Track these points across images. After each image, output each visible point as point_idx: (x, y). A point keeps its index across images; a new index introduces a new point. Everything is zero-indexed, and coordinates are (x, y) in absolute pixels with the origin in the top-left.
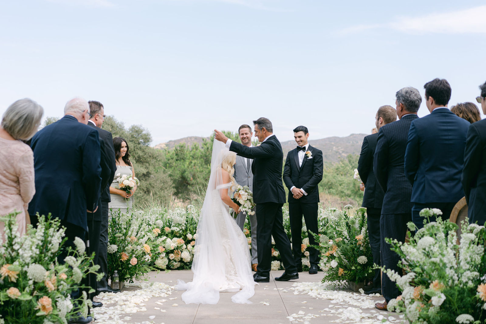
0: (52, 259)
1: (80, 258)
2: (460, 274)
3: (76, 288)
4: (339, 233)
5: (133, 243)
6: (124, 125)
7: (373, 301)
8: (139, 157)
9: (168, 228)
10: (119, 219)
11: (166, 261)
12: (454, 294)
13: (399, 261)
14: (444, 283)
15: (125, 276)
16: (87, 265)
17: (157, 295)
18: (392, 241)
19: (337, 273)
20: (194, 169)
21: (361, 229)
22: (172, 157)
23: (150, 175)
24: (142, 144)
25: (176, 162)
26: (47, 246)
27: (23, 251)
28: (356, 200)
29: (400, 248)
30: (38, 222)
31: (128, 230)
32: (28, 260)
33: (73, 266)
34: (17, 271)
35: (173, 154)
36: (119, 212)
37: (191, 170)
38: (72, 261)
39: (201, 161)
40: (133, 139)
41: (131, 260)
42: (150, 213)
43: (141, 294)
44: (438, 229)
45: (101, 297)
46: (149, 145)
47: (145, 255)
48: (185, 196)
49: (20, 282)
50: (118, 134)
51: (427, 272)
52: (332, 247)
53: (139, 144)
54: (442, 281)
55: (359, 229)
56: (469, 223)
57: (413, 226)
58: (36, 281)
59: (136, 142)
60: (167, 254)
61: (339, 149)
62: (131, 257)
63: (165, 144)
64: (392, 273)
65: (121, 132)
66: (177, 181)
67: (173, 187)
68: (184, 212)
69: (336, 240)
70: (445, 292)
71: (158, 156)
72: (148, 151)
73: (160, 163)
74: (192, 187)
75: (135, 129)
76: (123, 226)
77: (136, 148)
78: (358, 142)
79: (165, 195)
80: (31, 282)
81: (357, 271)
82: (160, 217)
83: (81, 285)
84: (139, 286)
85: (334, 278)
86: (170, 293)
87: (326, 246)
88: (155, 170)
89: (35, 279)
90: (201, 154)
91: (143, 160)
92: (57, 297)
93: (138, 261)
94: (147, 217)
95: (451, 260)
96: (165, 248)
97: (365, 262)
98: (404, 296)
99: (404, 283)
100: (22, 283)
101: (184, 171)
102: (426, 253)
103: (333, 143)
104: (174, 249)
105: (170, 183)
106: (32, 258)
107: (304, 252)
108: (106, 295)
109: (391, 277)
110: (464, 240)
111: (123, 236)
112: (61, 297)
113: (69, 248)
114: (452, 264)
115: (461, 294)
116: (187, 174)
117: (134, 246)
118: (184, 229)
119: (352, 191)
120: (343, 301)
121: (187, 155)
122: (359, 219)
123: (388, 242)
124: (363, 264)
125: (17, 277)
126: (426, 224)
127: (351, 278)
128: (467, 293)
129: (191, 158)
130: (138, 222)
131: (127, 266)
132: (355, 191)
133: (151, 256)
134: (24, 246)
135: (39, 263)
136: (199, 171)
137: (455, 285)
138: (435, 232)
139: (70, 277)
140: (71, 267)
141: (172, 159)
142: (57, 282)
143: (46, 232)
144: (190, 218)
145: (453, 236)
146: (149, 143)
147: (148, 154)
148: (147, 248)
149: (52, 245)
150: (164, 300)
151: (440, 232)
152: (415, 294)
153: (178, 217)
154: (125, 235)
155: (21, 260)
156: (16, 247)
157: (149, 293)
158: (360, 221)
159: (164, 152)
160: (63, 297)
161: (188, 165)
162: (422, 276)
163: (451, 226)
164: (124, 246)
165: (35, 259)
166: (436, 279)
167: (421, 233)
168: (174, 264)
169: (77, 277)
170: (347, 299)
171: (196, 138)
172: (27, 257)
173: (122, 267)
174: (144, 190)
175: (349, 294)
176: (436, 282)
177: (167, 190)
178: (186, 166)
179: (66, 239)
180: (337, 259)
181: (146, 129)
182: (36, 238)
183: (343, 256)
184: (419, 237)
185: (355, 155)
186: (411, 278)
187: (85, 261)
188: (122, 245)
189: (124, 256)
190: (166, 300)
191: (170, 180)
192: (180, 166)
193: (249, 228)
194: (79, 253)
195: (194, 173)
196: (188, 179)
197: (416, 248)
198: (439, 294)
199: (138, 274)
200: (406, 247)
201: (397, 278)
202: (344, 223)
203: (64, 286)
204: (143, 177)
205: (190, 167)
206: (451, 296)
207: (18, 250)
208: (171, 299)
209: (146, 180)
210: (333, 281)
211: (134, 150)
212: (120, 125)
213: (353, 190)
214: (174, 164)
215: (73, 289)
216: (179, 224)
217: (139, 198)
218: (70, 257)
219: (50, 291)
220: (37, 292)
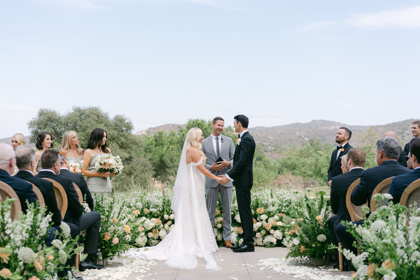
0: (40, 242)
1: (65, 240)
2: (409, 253)
3: (61, 268)
4: (301, 214)
5: (115, 224)
6: (109, 115)
7: (332, 275)
8: (122, 143)
9: (147, 210)
10: (102, 203)
11: (145, 239)
12: (404, 272)
13: (354, 241)
14: (394, 262)
15: (108, 254)
16: (72, 246)
17: (137, 271)
18: (347, 224)
19: (299, 250)
20: (171, 153)
21: (320, 210)
22: (152, 143)
23: (132, 159)
24: (125, 132)
25: (155, 147)
26: (36, 231)
27: (14, 235)
28: (317, 180)
29: (355, 230)
30: (28, 208)
31: (111, 212)
32: (19, 243)
33: (59, 249)
34: (9, 253)
35: (153, 140)
36: (102, 196)
37: (169, 155)
38: (58, 244)
39: (177, 146)
40: (117, 127)
41: (114, 239)
42: (130, 196)
43: (123, 270)
44: (389, 212)
45: (86, 274)
46: (131, 133)
47: (126, 235)
48: (163, 178)
49: (12, 263)
50: (103, 123)
51: (379, 252)
52: (294, 227)
53: (122, 131)
54: (393, 260)
55: (318, 210)
56: (417, 207)
57: (368, 209)
58: (26, 262)
59: (119, 130)
60: (146, 233)
61: (302, 134)
62: (113, 236)
63: (146, 131)
64: (348, 253)
65: (106, 121)
66: (157, 164)
67: (153, 170)
68: (162, 195)
69: (298, 220)
70: (395, 271)
71: (139, 142)
72: (130, 137)
73: (141, 148)
74: (170, 169)
75: (118, 118)
76: (106, 209)
77: (119, 135)
78: (318, 128)
79: (146, 177)
80: (21, 263)
81: (317, 248)
82: (140, 199)
83: (66, 265)
84: (121, 263)
85: (296, 255)
86: (148, 269)
87: (288, 226)
88: (137, 154)
89: (24, 260)
90: (178, 140)
91: (126, 146)
92: (45, 276)
93: (119, 241)
94: (128, 200)
95: (401, 241)
96: (144, 227)
97: (324, 240)
98: (358, 274)
99: (358, 262)
100: (13, 264)
101: (163, 156)
102: (379, 234)
103: (296, 129)
104: (153, 228)
105: (150, 166)
106: (22, 241)
107: (270, 230)
108: (91, 272)
109: (347, 256)
110: (412, 222)
111: (106, 218)
112: (49, 277)
113: (55, 231)
114: (402, 245)
115: (411, 271)
116: (165, 158)
117: (116, 226)
118: (161, 210)
119: (313, 172)
120: (304, 275)
121: (165, 141)
122: (319, 200)
123: (344, 224)
124: (322, 242)
125: (8, 259)
126: (378, 208)
127: (311, 254)
128: (416, 272)
129: (169, 143)
130: (119, 205)
131: (109, 245)
132: (317, 171)
133: (131, 235)
134: (15, 231)
135: (28, 247)
136: (176, 155)
137: (405, 263)
138: (387, 215)
139: (57, 258)
140: (57, 249)
141: (152, 144)
142: (45, 263)
143: (35, 218)
144: (166, 200)
145: (403, 218)
146: (131, 131)
147: (130, 140)
148: (128, 228)
149: (40, 230)
150: (143, 276)
151: (391, 215)
152: (369, 272)
153: (156, 200)
154: (108, 217)
155: (12, 244)
156: (8, 232)
157: (130, 269)
158: (319, 203)
159: (145, 139)
160: (51, 276)
161: (166, 150)
162: (375, 255)
163: (401, 209)
164: (106, 227)
165: (25, 242)
166: (387, 258)
167: (374, 216)
168: (153, 242)
169: (63, 259)
170: (309, 274)
171: (173, 125)
172: (18, 241)
173: (105, 246)
174: (126, 173)
175: (310, 269)
176: (387, 261)
177: (148, 173)
178: (164, 151)
179: (53, 223)
180: (298, 237)
181: (128, 118)
182: (26, 224)
183: (304, 234)
184: (372, 220)
185: (316, 139)
186: (365, 257)
187: (70, 243)
188: (105, 226)
189: (107, 236)
190: (145, 276)
191: (150, 164)
192: (159, 151)
193: (219, 209)
194: (64, 236)
195: (172, 157)
196: (166, 163)
197: (369, 230)
198: (390, 272)
199: (120, 252)
200: (360, 229)
201: (352, 257)
202: (305, 205)
203: (51, 266)
204: (126, 161)
205: (168, 151)
206: (402, 274)
207: (10, 234)
208: (149, 275)
209: (128, 164)
210: (295, 257)
211: (118, 137)
212: (105, 115)
213: (315, 171)
214: (154, 149)
215: (59, 269)
216: (156, 206)
217: (122, 180)
218: (56, 240)
219: (38, 271)
220: (27, 272)
